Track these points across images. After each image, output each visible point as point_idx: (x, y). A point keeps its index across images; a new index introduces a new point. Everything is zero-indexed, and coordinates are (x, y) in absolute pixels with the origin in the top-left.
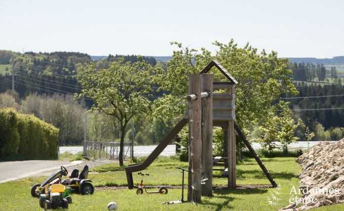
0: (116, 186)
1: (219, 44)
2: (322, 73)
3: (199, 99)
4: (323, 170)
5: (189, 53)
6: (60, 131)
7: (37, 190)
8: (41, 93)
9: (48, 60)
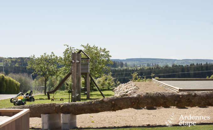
0: (43, 99)
1: (83, 46)
2: (122, 65)
3: (76, 63)
4: (122, 91)
5: (71, 49)
6: (21, 84)
7: (13, 100)
8: (14, 73)
9: (17, 60)
